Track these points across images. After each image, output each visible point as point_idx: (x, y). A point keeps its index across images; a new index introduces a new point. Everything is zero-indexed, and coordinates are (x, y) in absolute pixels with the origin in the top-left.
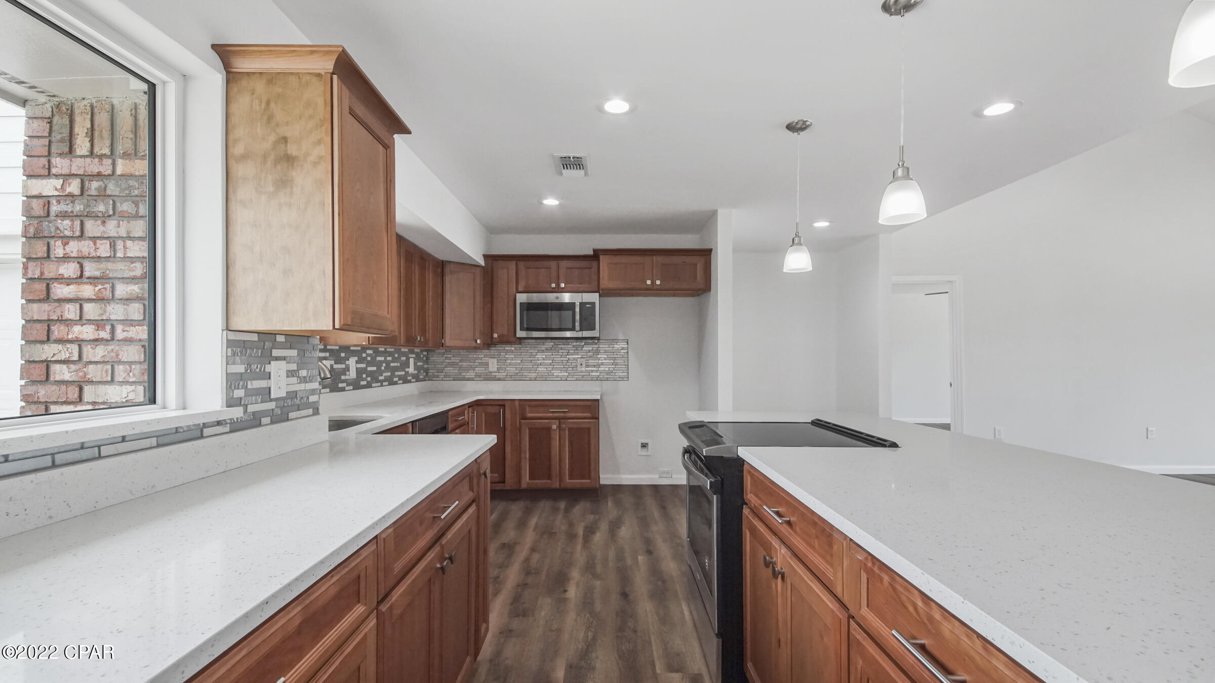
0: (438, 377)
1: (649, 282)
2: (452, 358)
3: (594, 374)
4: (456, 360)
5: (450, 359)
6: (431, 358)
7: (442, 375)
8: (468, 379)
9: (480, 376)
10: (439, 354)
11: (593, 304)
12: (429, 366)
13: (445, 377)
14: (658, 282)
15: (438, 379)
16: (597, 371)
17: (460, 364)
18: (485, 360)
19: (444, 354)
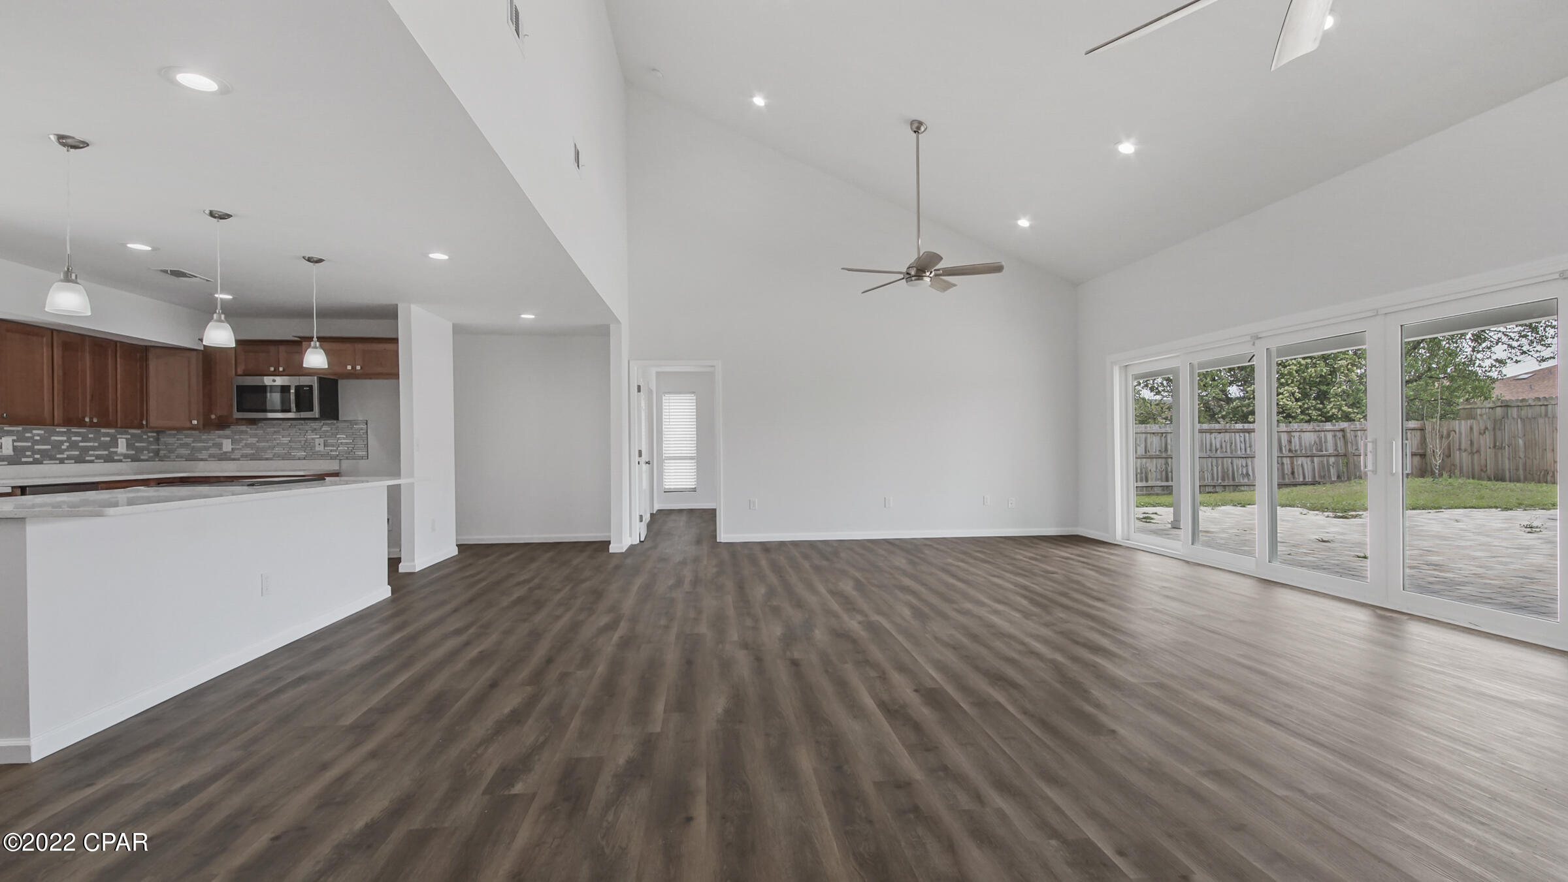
0: (169, 457)
1: (349, 367)
2: (184, 439)
3: (333, 453)
4: (189, 440)
5: (181, 439)
6: (162, 439)
7: (173, 456)
8: (202, 460)
9: (214, 457)
10: (170, 435)
11: (311, 387)
12: (160, 447)
13: (176, 458)
14: (358, 368)
15: (169, 459)
16: (336, 451)
17: (192, 445)
18: (218, 440)
19: (176, 434)
